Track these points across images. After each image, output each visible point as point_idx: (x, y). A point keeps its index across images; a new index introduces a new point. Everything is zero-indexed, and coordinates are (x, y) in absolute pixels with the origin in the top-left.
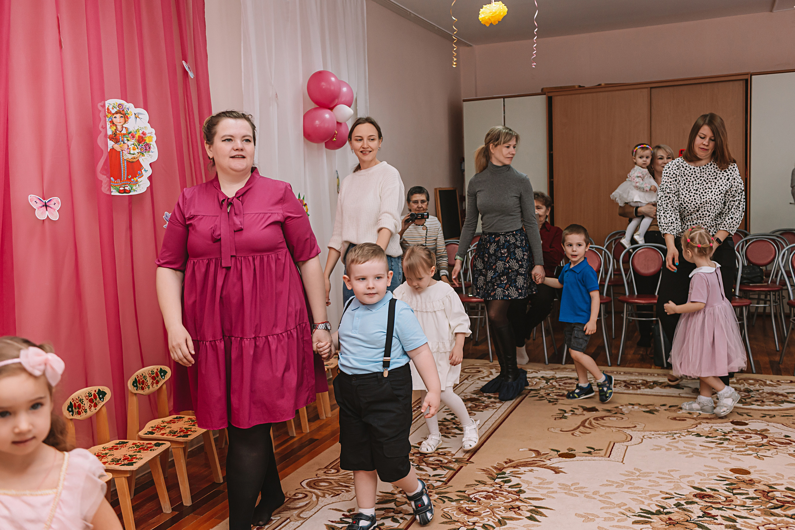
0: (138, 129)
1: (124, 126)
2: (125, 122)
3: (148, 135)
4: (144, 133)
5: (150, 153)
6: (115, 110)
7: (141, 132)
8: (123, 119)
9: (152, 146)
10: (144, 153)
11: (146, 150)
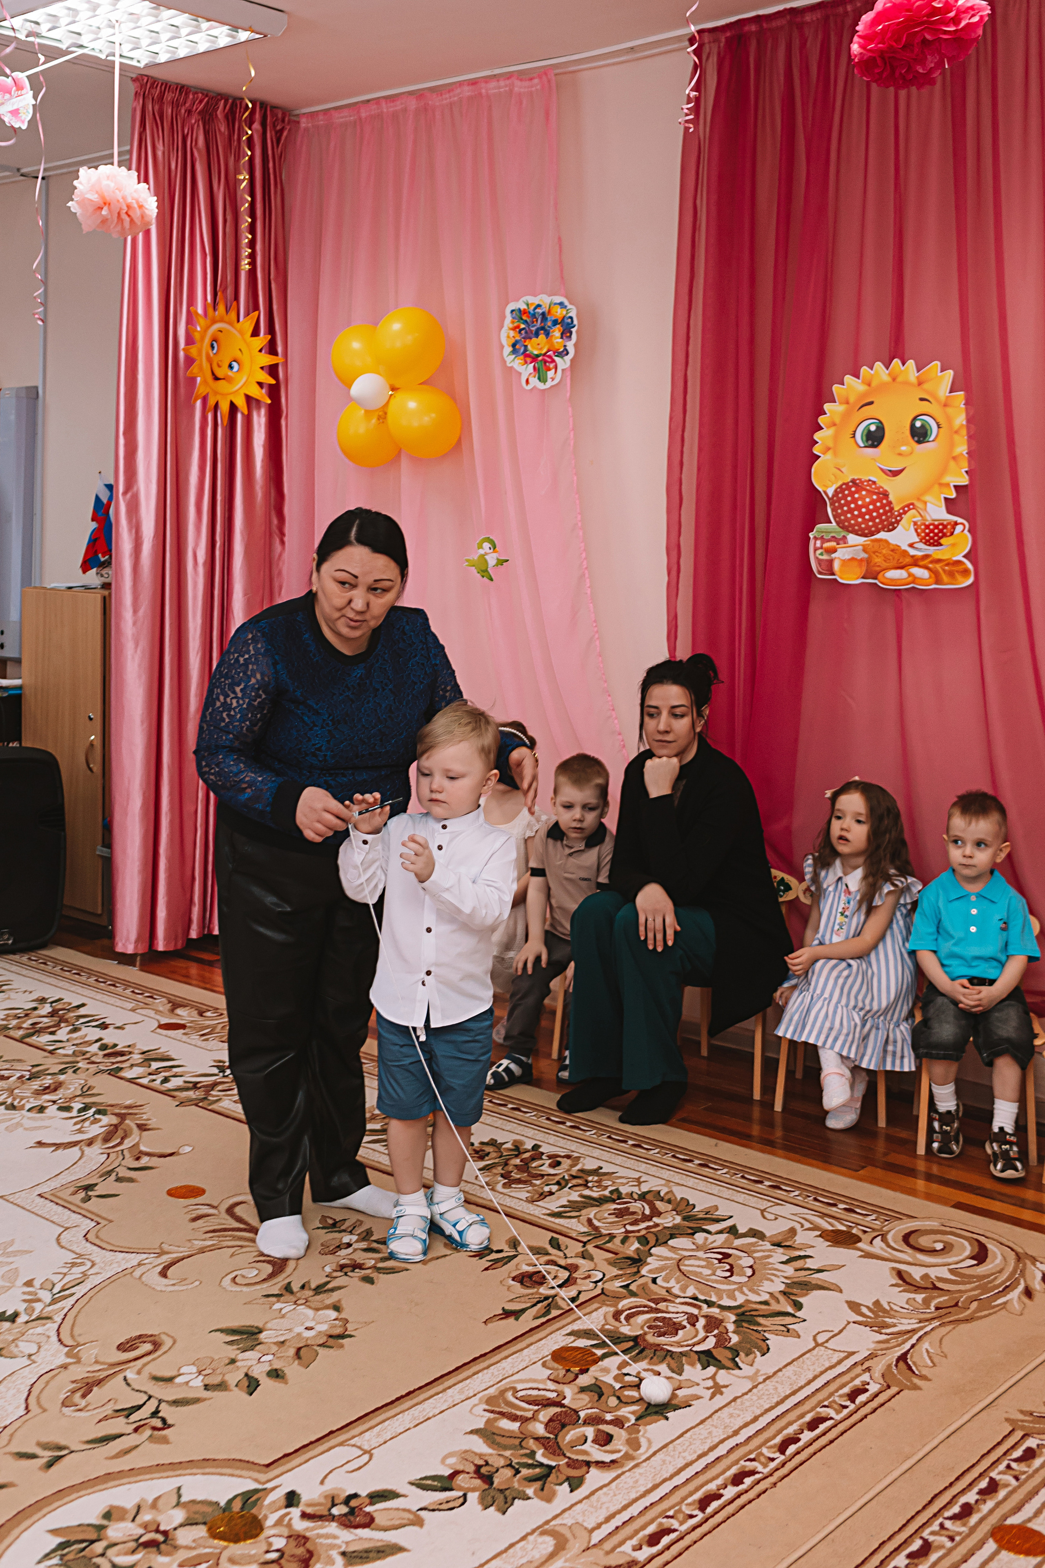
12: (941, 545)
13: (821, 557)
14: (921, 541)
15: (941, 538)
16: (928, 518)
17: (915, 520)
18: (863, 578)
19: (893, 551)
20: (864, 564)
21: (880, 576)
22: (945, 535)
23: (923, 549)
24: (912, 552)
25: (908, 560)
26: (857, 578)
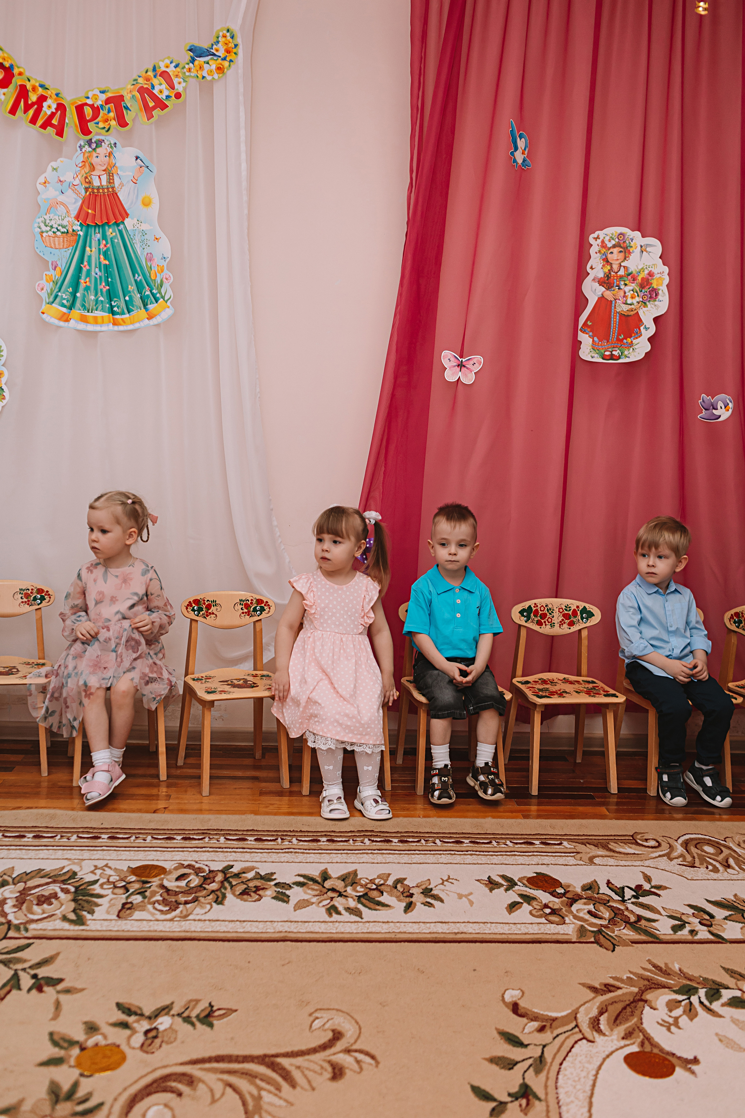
0: (642, 268)
1: (622, 264)
2: (625, 259)
3: (657, 276)
4: (651, 274)
5: (656, 303)
6: (613, 242)
7: (646, 272)
8: (622, 254)
9: (660, 292)
10: (648, 303)
11: (651, 298)
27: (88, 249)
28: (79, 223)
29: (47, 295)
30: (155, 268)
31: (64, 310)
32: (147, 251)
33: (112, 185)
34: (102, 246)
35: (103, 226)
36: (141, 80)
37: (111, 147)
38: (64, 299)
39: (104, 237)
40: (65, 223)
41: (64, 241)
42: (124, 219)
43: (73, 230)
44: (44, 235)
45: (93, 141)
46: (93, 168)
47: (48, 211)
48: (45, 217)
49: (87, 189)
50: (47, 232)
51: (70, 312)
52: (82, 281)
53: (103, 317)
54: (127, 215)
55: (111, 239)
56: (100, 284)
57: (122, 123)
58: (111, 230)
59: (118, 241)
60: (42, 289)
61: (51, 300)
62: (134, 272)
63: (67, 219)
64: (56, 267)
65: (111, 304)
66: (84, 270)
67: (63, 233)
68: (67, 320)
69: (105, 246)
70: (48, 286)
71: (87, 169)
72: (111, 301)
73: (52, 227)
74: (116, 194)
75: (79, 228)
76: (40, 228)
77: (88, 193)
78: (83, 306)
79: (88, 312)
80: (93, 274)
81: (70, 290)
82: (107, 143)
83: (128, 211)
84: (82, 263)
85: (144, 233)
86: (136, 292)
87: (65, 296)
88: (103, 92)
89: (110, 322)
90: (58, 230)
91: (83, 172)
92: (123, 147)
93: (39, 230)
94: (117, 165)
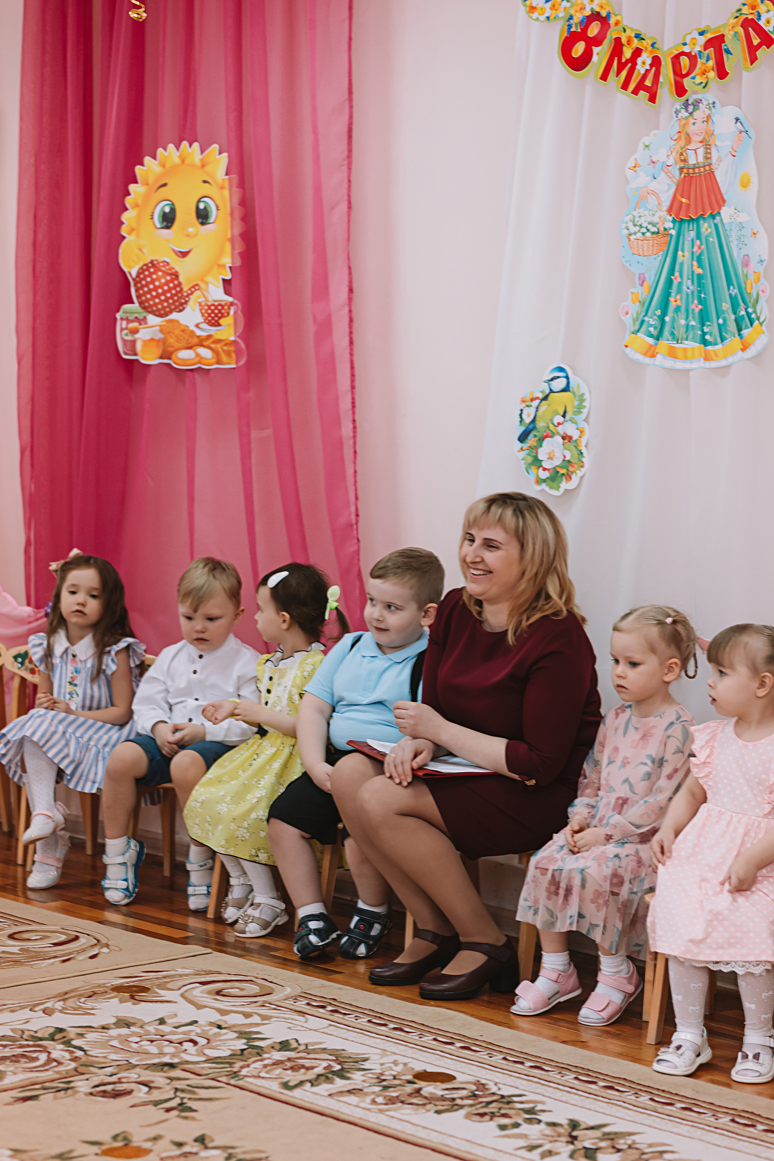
12: (219, 325)
13: (127, 338)
14: (205, 322)
15: (220, 318)
16: (210, 299)
17: (200, 300)
18: (161, 357)
19: (183, 331)
20: (161, 344)
21: (173, 357)
22: (223, 316)
23: (206, 330)
24: (198, 332)
25: (195, 340)
26: (156, 359)
27: (680, 253)
28: (671, 219)
29: (631, 322)
30: (751, 277)
31: (651, 341)
32: (744, 252)
33: (709, 161)
34: (696, 248)
35: (697, 220)
36: (746, 10)
37: (710, 109)
38: (651, 326)
39: (698, 236)
40: (656, 219)
41: (653, 246)
42: (720, 208)
43: (665, 229)
44: (632, 237)
45: (690, 102)
46: (689, 141)
47: (637, 206)
48: (635, 213)
49: (681, 169)
50: (635, 233)
51: (656, 344)
52: (672, 299)
53: (693, 348)
54: (724, 201)
55: (706, 236)
56: (693, 302)
57: (722, 73)
58: (706, 225)
59: (713, 239)
60: (627, 313)
61: (637, 328)
62: (729, 283)
63: (658, 214)
64: (643, 281)
65: (703, 331)
66: (675, 283)
67: (653, 233)
68: (653, 356)
69: (699, 248)
70: (634, 308)
71: (682, 143)
72: (703, 325)
73: (641, 226)
74: (713, 172)
75: (671, 225)
76: (628, 229)
77: (683, 175)
78: (672, 334)
79: (678, 343)
80: (685, 288)
81: (659, 312)
82: (705, 103)
83: (725, 197)
84: (673, 274)
85: (741, 227)
86: (730, 312)
87: (652, 321)
88: (701, 34)
89: (701, 356)
90: (648, 230)
91: (678, 147)
92: (723, 106)
93: (627, 232)
94: (716, 133)
